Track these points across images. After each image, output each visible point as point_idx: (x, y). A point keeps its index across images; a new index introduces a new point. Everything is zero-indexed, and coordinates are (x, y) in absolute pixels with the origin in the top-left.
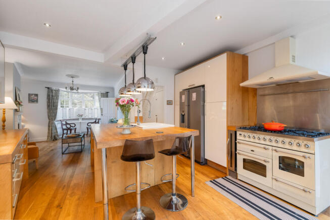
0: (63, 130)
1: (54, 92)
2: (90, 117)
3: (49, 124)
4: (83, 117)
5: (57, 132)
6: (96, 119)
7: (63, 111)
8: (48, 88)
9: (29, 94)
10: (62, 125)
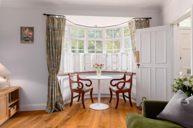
0: (73, 91)
1: (56, 22)
2: (114, 69)
3: (49, 80)
4: (104, 69)
5: (61, 95)
6: (125, 74)
7: (74, 59)
8: (48, 15)
9: (21, 28)
10: (71, 82)
